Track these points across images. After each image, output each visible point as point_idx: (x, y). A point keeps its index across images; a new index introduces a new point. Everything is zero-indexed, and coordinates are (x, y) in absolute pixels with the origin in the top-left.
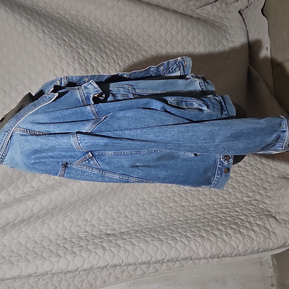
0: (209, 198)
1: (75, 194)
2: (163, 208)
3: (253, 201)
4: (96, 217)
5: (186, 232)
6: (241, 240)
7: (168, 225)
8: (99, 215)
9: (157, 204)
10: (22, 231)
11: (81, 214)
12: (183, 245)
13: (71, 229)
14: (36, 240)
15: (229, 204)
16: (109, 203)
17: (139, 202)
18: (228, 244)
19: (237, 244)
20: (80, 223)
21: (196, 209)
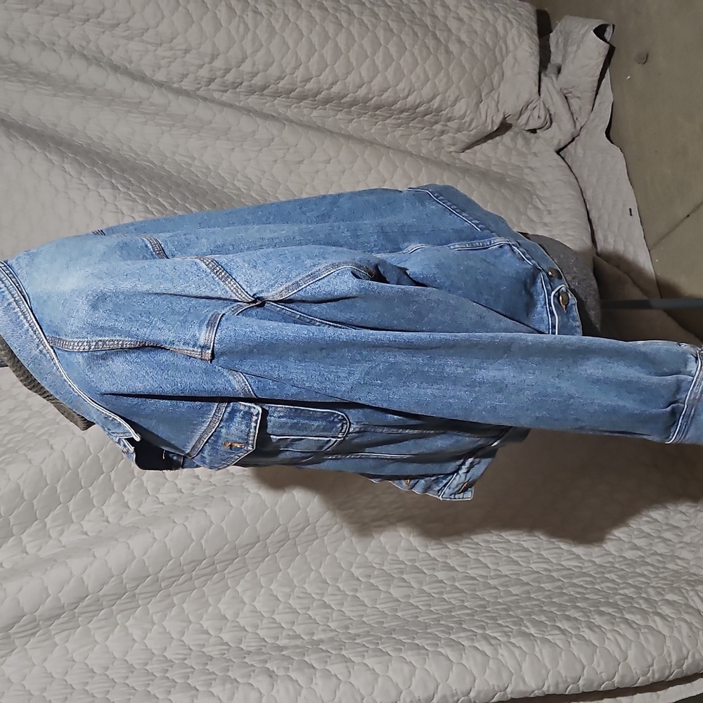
0: (535, 557)
1: (192, 540)
2: (421, 583)
3: (649, 557)
4: (247, 608)
5: (483, 628)
6: (633, 639)
7: (438, 618)
8: (255, 604)
9: (405, 576)
10: (56, 645)
11: (208, 601)
12: (479, 657)
13: (183, 639)
14: (90, 667)
15: (589, 566)
16: (280, 574)
17: (357, 572)
18: (598, 650)
19: (620, 648)
20: (206, 624)
21: (506, 581)
